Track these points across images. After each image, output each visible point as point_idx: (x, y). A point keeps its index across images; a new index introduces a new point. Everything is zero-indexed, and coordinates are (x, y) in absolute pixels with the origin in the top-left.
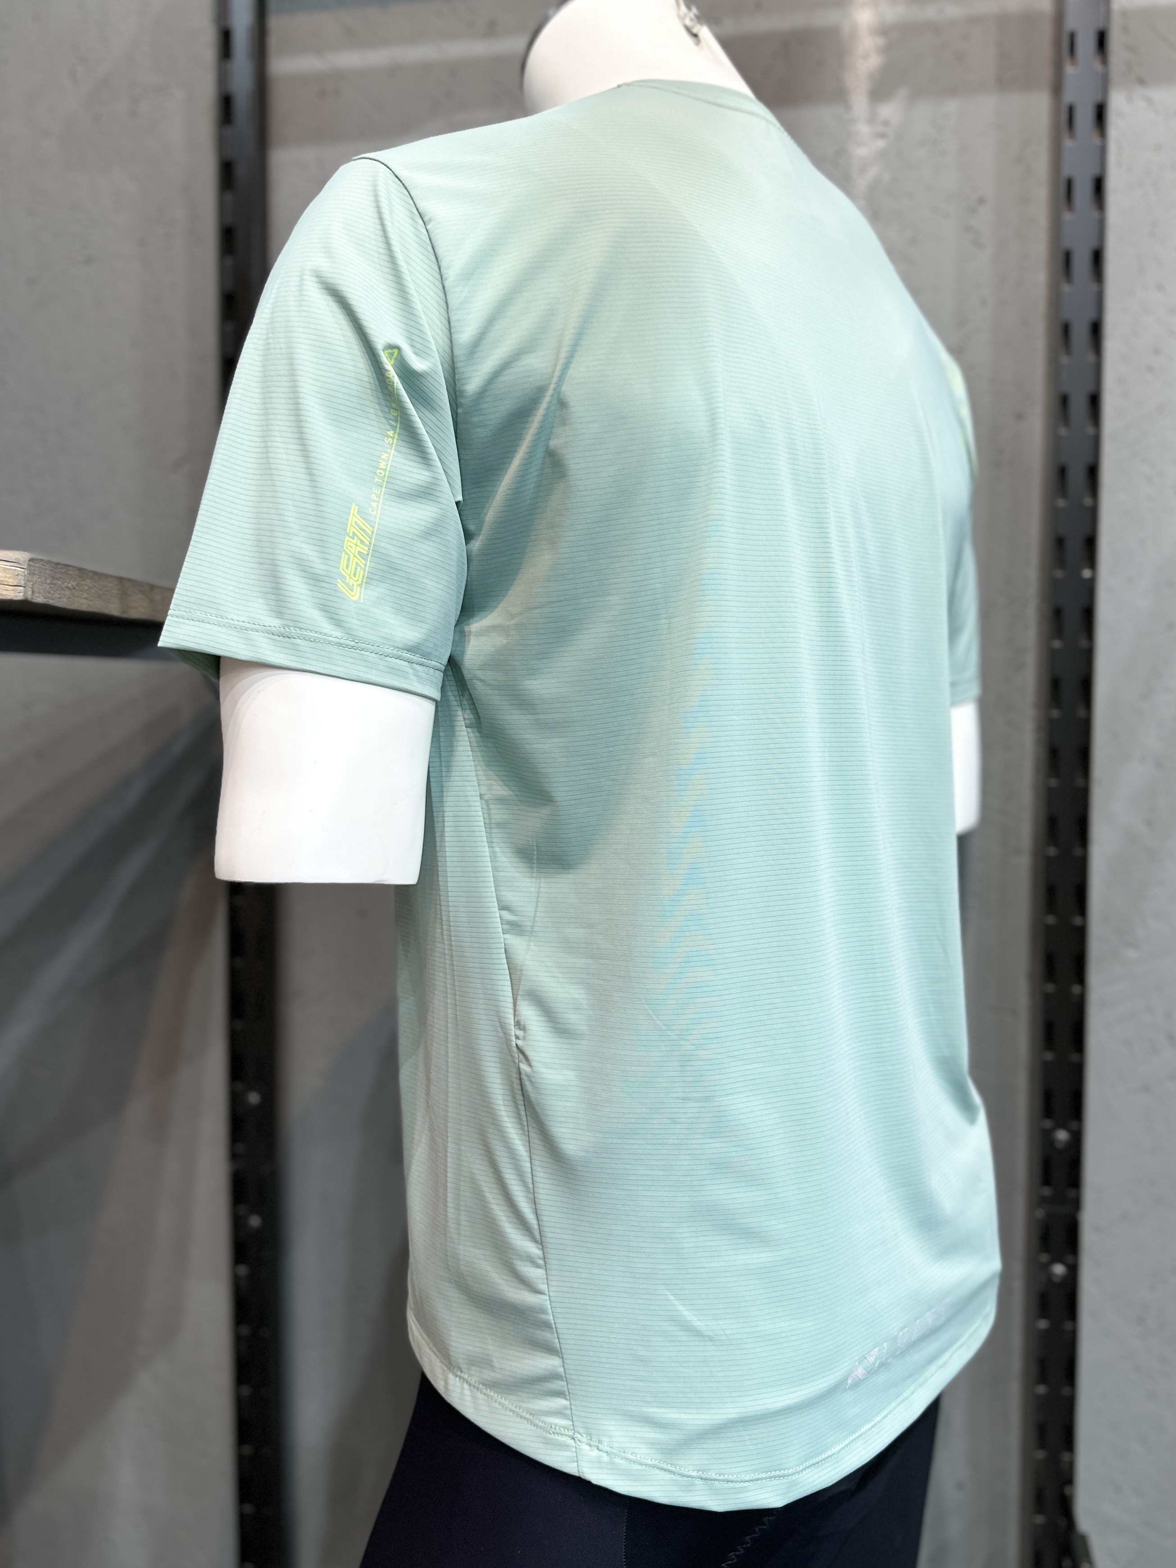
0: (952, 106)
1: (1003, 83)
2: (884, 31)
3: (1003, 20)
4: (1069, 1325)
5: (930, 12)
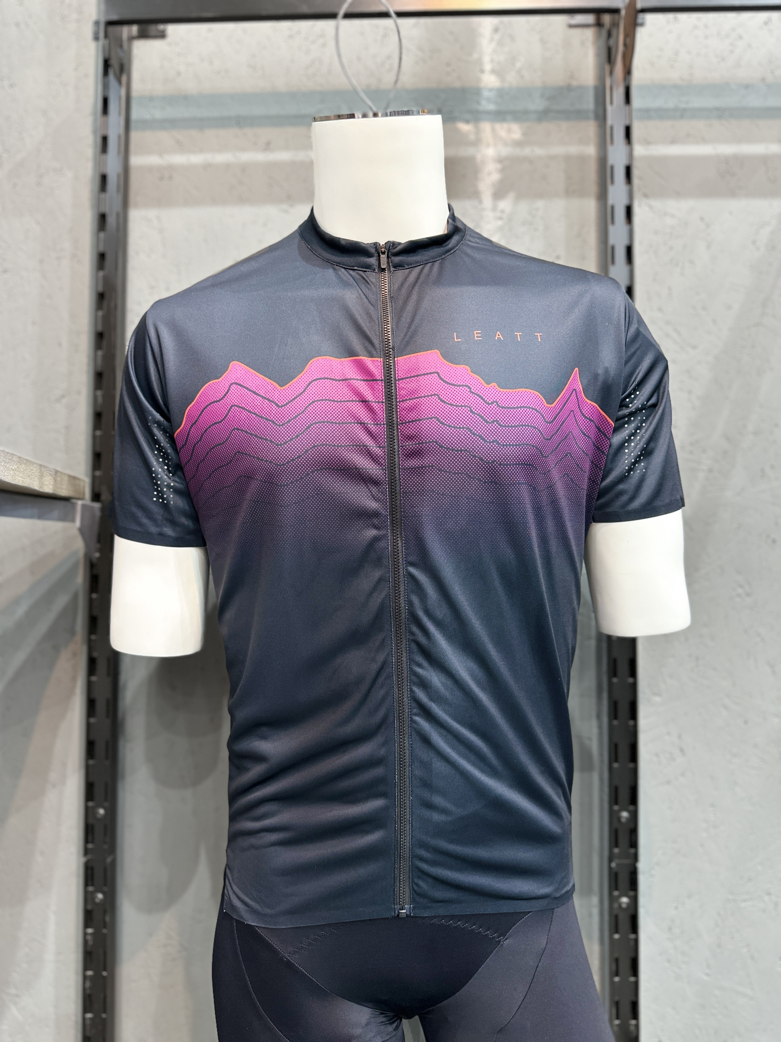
0: (540, 204)
1: (569, 192)
2: (500, 160)
3: (568, 158)
4: (632, 936)
5: (527, 151)
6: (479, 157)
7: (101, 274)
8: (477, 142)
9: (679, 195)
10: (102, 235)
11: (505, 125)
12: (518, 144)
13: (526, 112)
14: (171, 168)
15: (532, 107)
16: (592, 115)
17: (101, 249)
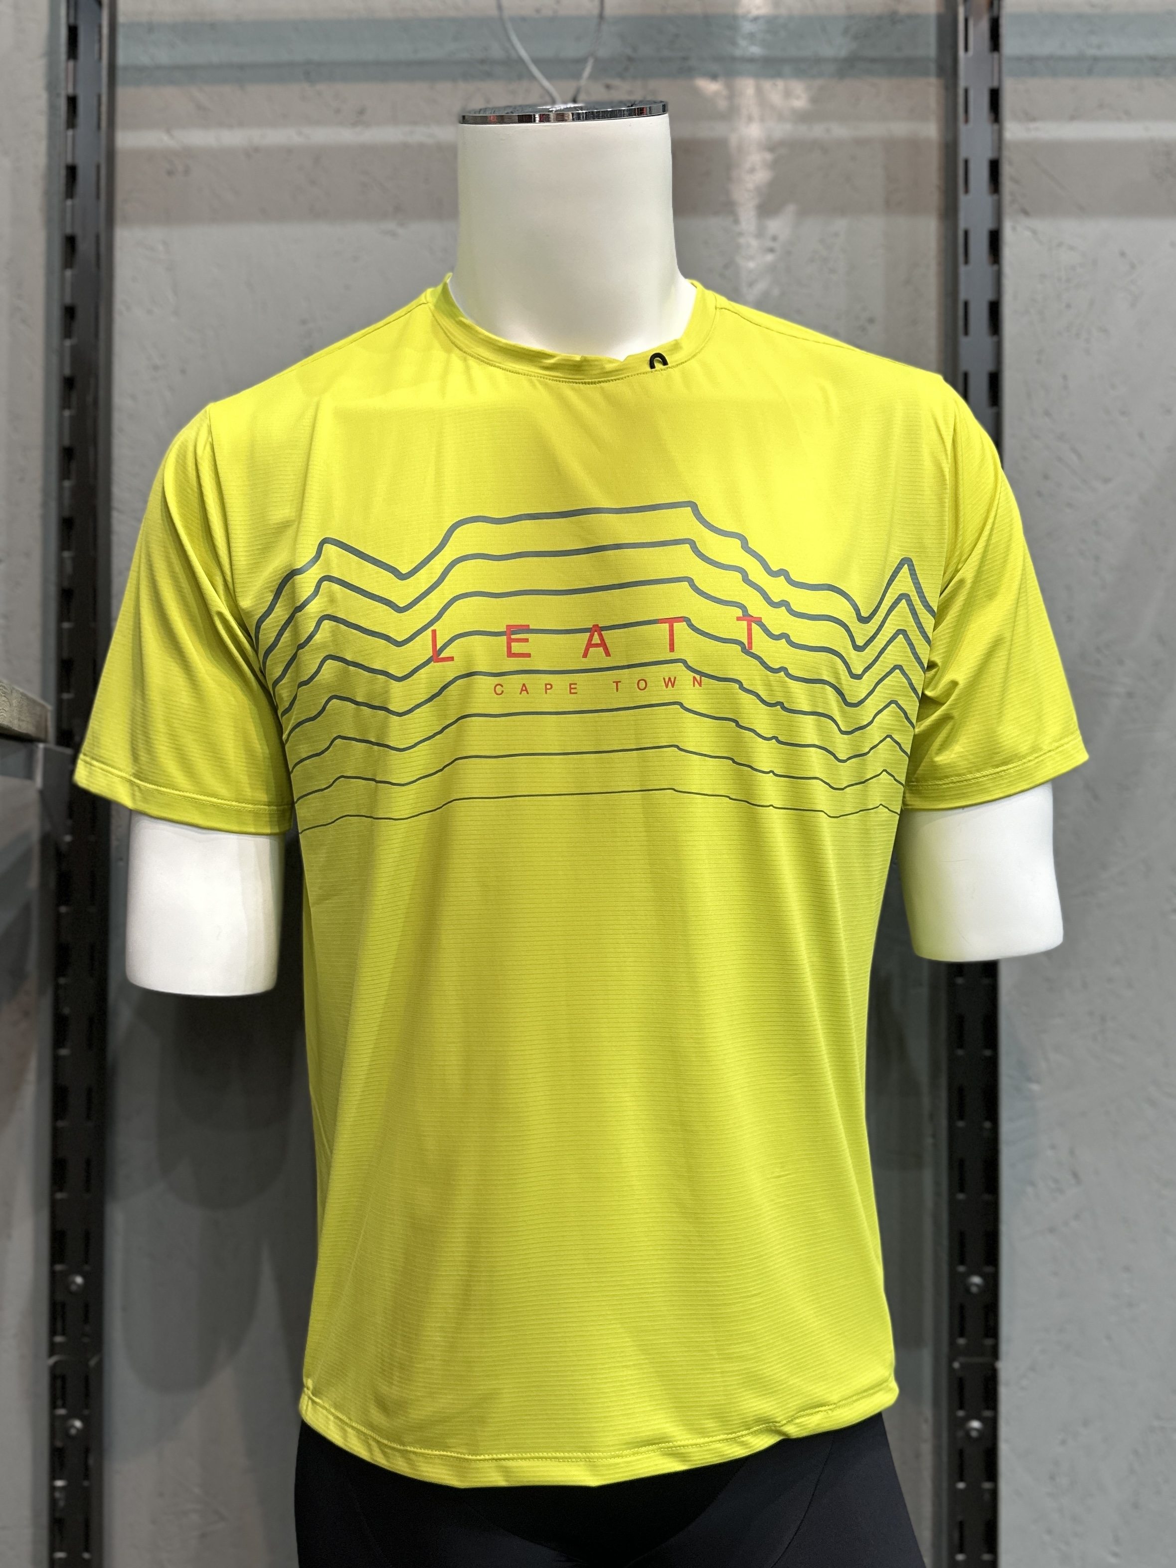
0: (841, 224)
1: (891, 206)
2: (771, 146)
3: (890, 145)
4: (987, 1485)
5: (818, 131)
6: (733, 139)
7: (68, 343)
8: (730, 114)
9: (1082, 210)
10: (69, 273)
11: (780, 83)
12: (803, 117)
13: (818, 61)
14: (189, 153)
15: (828, 51)
16: (933, 67)
17: (68, 300)
